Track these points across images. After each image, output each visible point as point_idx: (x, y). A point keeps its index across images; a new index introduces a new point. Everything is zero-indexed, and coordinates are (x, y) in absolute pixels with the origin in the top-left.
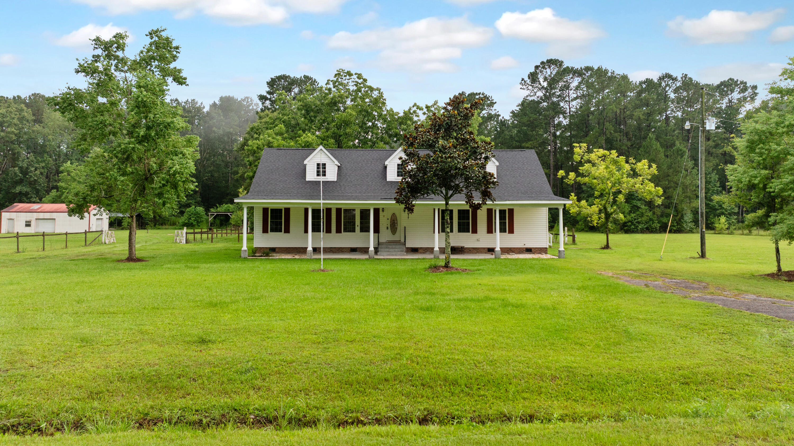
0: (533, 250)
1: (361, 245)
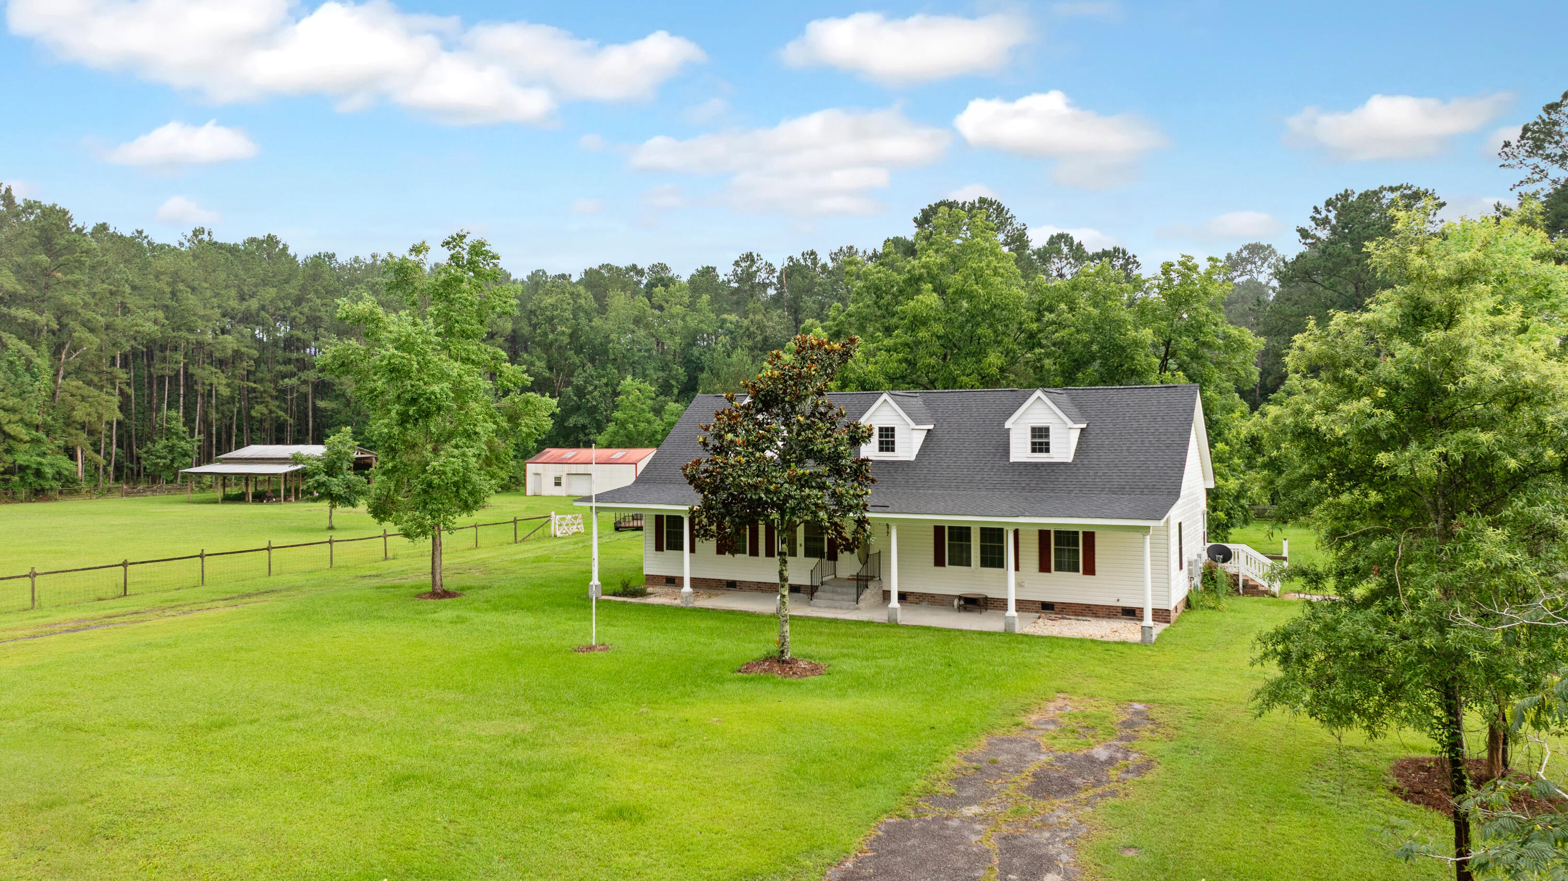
0: (1137, 612)
1: (805, 580)
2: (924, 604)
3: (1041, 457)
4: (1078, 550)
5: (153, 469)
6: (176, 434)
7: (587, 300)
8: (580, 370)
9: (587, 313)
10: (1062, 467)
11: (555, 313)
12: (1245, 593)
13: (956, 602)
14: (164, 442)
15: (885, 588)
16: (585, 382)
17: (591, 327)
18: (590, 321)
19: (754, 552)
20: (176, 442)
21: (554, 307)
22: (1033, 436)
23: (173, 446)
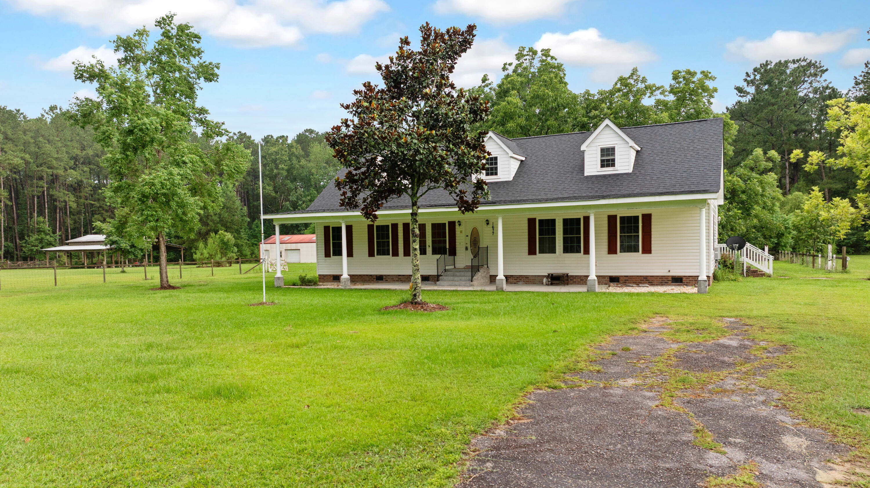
0: (684, 279)
1: (432, 271)
2: (521, 283)
3: (608, 171)
4: (638, 236)
5: (29, 253)
6: (44, 232)
7: (298, 150)
8: (294, 192)
9: (297, 158)
10: (625, 176)
11: (277, 157)
12: (748, 276)
13: (545, 280)
14: (36, 236)
15: (492, 273)
16: (297, 199)
17: (300, 165)
18: (299, 162)
19: (396, 254)
20: (43, 236)
21: (277, 153)
22: (602, 155)
23: (42, 239)
